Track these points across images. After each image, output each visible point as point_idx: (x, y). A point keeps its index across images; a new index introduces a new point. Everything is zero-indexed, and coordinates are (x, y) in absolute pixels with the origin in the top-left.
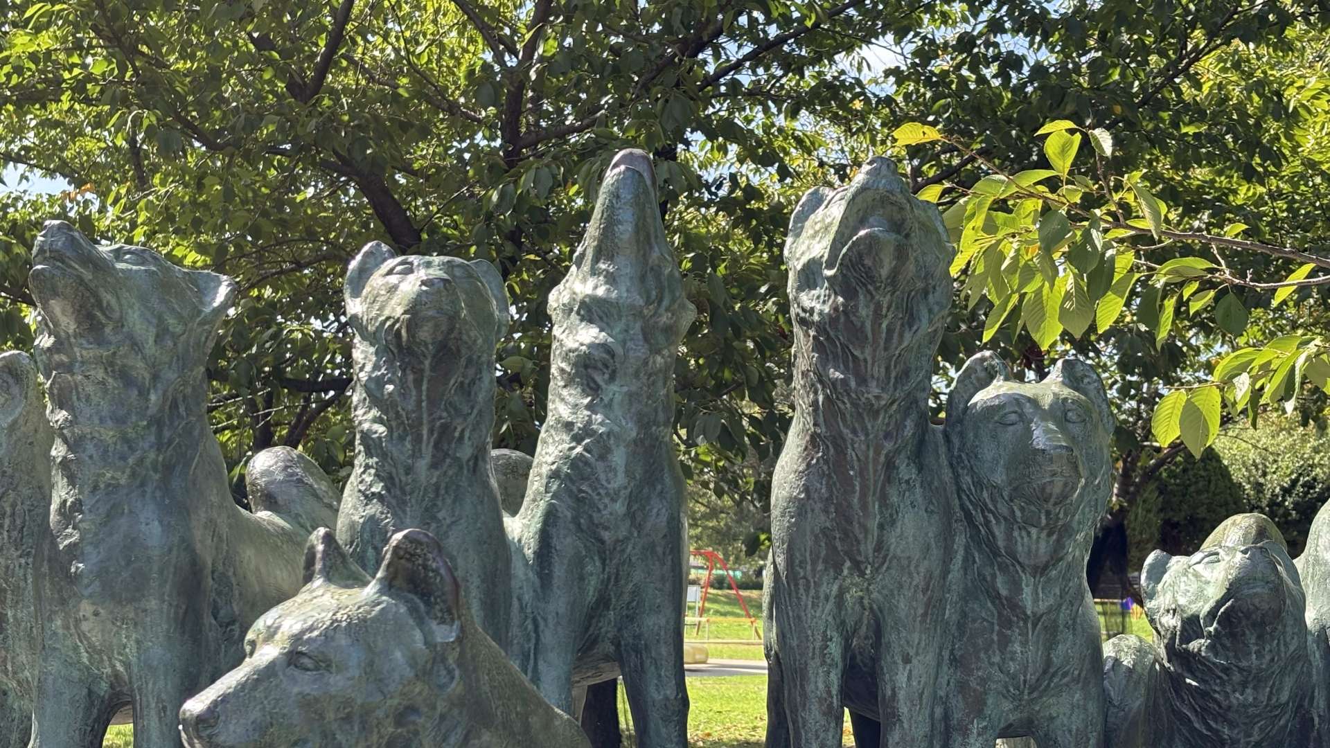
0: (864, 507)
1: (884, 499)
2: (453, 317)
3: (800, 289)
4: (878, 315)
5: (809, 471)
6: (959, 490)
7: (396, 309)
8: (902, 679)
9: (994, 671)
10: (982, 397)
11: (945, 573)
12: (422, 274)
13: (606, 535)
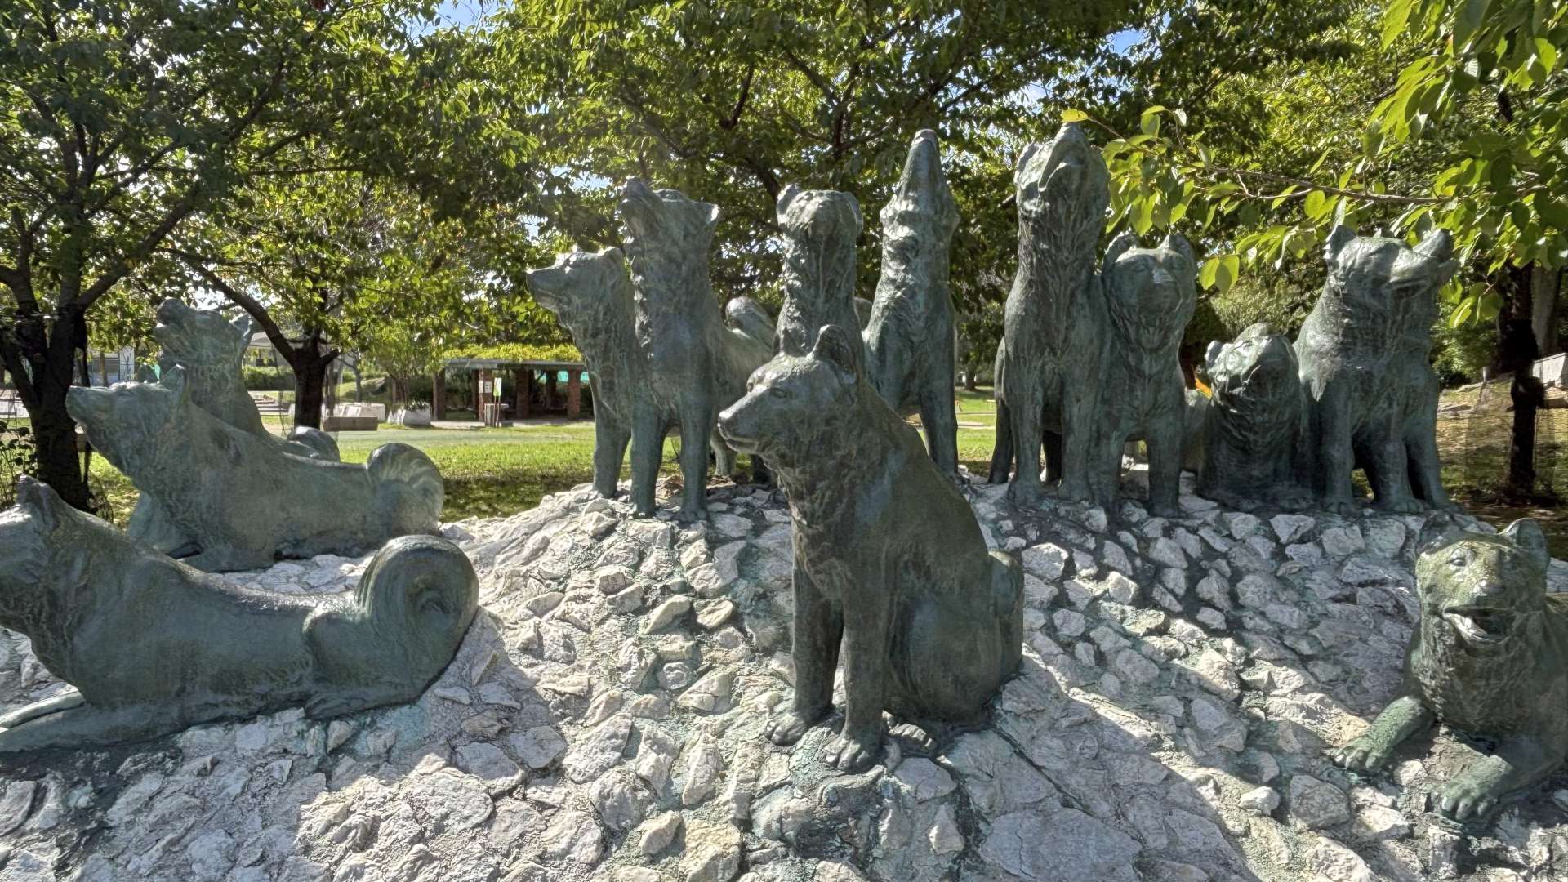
0: (1058, 318)
1: (1068, 314)
2: (836, 222)
3: (1024, 200)
4: (1069, 212)
5: (1027, 300)
6: (1109, 309)
7: (806, 219)
8: (1075, 410)
9: (1126, 406)
10: (1122, 258)
11: (1101, 353)
12: (819, 200)
13: (915, 339)
